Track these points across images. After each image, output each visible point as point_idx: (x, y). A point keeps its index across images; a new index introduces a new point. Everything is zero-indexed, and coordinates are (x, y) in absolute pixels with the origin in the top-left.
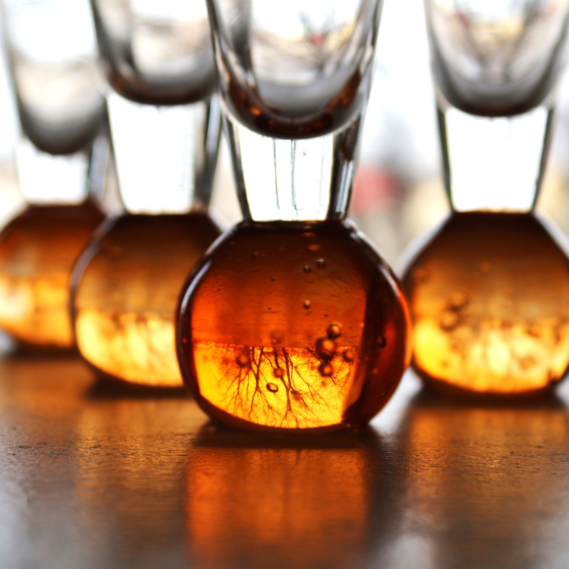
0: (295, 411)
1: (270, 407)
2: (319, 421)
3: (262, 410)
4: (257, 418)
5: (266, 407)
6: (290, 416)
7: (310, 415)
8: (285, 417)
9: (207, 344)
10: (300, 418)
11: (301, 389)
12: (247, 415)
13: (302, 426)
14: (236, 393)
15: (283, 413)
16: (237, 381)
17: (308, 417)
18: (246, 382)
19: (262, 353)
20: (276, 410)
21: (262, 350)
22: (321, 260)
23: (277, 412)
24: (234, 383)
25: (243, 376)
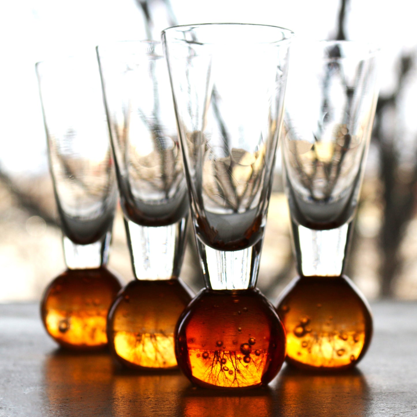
0: (238, 379)
1: (226, 378)
2: (248, 383)
3: (222, 380)
4: (220, 383)
5: (224, 379)
6: (235, 382)
7: (245, 381)
8: (233, 382)
9: (195, 350)
10: (240, 382)
11: (241, 368)
12: (215, 382)
13: (241, 386)
14: (210, 373)
15: (233, 380)
16: (211, 367)
17: (244, 382)
18: (216, 367)
19: (224, 353)
20: (229, 379)
21: (224, 352)
22: (245, 308)
23: (230, 380)
24: (209, 368)
25: (214, 364)
